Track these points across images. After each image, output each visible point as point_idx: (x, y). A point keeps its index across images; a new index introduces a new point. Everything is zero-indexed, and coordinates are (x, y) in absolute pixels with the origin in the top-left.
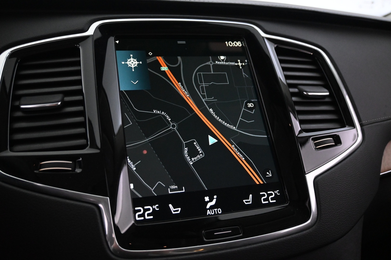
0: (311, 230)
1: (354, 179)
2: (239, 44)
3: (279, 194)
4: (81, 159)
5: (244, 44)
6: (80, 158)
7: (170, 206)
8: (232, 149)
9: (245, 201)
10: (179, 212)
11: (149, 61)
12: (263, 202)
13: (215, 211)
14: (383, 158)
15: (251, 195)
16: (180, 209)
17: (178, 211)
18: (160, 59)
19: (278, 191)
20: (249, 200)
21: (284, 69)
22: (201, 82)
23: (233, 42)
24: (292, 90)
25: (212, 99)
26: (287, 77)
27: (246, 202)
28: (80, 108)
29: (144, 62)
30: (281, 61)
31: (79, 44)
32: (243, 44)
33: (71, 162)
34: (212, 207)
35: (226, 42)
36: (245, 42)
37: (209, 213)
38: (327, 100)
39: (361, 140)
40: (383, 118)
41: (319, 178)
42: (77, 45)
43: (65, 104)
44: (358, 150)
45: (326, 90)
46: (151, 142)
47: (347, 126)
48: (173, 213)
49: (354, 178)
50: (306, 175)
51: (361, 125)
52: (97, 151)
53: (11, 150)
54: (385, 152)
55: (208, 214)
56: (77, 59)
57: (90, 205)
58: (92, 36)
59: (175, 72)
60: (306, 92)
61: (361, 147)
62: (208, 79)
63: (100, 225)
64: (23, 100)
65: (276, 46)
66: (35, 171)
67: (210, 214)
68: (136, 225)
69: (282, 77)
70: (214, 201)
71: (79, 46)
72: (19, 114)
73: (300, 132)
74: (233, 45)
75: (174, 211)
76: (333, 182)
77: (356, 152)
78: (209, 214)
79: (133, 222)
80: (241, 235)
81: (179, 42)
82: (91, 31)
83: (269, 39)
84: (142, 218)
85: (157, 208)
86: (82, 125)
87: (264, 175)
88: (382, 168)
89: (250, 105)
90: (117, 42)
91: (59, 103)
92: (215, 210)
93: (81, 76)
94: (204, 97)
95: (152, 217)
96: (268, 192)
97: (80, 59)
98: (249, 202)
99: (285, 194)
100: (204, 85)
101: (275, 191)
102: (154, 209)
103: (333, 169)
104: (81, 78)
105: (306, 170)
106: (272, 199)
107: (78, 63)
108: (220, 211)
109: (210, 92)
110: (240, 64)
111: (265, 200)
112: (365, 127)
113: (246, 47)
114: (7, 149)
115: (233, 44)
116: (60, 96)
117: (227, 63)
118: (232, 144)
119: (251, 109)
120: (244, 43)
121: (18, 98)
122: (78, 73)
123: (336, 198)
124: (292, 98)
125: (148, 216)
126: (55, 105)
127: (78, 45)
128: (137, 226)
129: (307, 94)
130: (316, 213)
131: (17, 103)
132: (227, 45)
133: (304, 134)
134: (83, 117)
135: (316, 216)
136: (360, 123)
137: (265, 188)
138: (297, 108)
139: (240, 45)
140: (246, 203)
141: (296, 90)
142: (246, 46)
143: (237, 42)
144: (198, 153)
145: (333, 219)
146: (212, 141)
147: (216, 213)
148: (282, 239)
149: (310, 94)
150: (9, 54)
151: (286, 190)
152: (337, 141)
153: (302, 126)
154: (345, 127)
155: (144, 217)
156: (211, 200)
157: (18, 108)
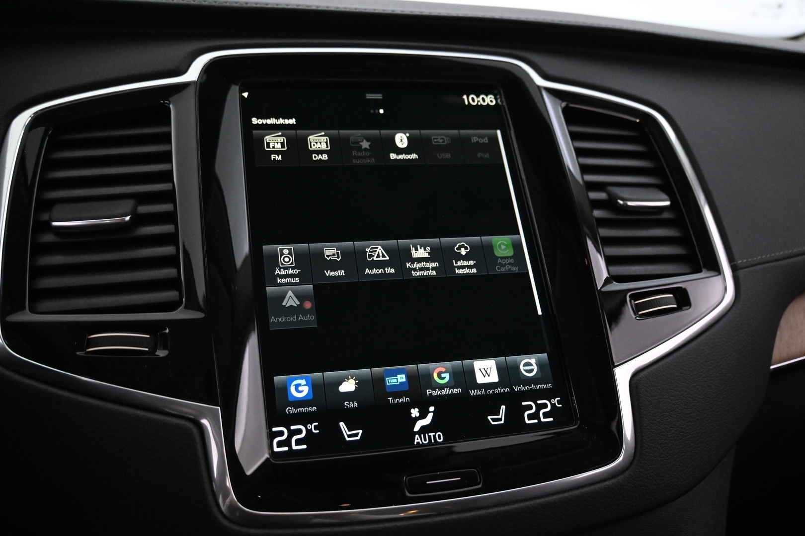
0: (620, 478)
1: (713, 377)
2: (489, 100)
3: (561, 406)
4: (167, 331)
5: (501, 101)
6: (166, 329)
7: (342, 424)
9: (491, 419)
10: (358, 438)
12: (527, 422)
13: (430, 437)
14: (778, 334)
15: (503, 407)
16: (360, 432)
17: (356, 435)
19: (557, 400)
20: (500, 417)
21: (580, 152)
23: (478, 96)
24: (593, 195)
26: (584, 169)
27: (494, 420)
28: (168, 228)
30: (574, 136)
31: (170, 99)
32: (499, 101)
33: (148, 336)
34: (424, 430)
35: (465, 97)
36: (503, 96)
37: (419, 440)
38: (666, 215)
39: (732, 298)
40: (782, 253)
41: (642, 374)
42: (164, 102)
43: (139, 220)
44: (724, 319)
45: (665, 196)
47: (704, 270)
48: (348, 439)
49: (713, 375)
50: (614, 369)
51: (734, 269)
52: (199, 315)
53: (33, 311)
54: (783, 322)
55: (415, 443)
56: (164, 129)
57: (182, 422)
58: (194, 83)
60: (622, 199)
61: (730, 313)
63: (202, 461)
64: (58, 209)
65: (564, 104)
66: (78, 353)
67: (421, 443)
68: (273, 462)
69: (574, 168)
70: (430, 416)
71: (169, 104)
72: (49, 238)
73: (607, 281)
74: (478, 101)
75: (349, 436)
76: (670, 385)
77: (720, 324)
78: (418, 443)
79: (267, 456)
80: (480, 486)
81: (369, 96)
82: (193, 74)
83: (550, 91)
84: (286, 449)
85: (315, 430)
86: (171, 261)
88: (776, 354)
90: (246, 95)
91: (128, 218)
92: (430, 434)
93: (171, 165)
95: (304, 447)
96: (539, 402)
97: (169, 130)
98: (500, 420)
99: (573, 405)
101: (552, 400)
102: (309, 432)
103: (671, 358)
104: (171, 168)
105: (614, 359)
106: (546, 415)
107: (167, 138)
108: (439, 437)
111: (530, 417)
112: (741, 273)
113: (504, 106)
114: (25, 308)
115: (479, 99)
116: (129, 204)
120: (501, 98)
121: (47, 205)
122: (166, 157)
123: (674, 416)
124: (592, 212)
125: (296, 445)
126: (119, 221)
127: (166, 102)
128: (275, 463)
129: (625, 205)
130: (633, 445)
132: (467, 103)
133: (615, 286)
134: (175, 246)
135: (633, 451)
136: (732, 264)
138: (604, 232)
139: (491, 101)
140: (493, 423)
141: (602, 196)
142: (505, 104)
143: (487, 96)
145: (667, 458)
147: (433, 441)
148: (561, 496)
149: (630, 203)
150: (30, 118)
151: (574, 398)
152: (683, 299)
153: (611, 268)
154: (699, 271)
155: (290, 446)
156: (423, 416)
157: (46, 227)
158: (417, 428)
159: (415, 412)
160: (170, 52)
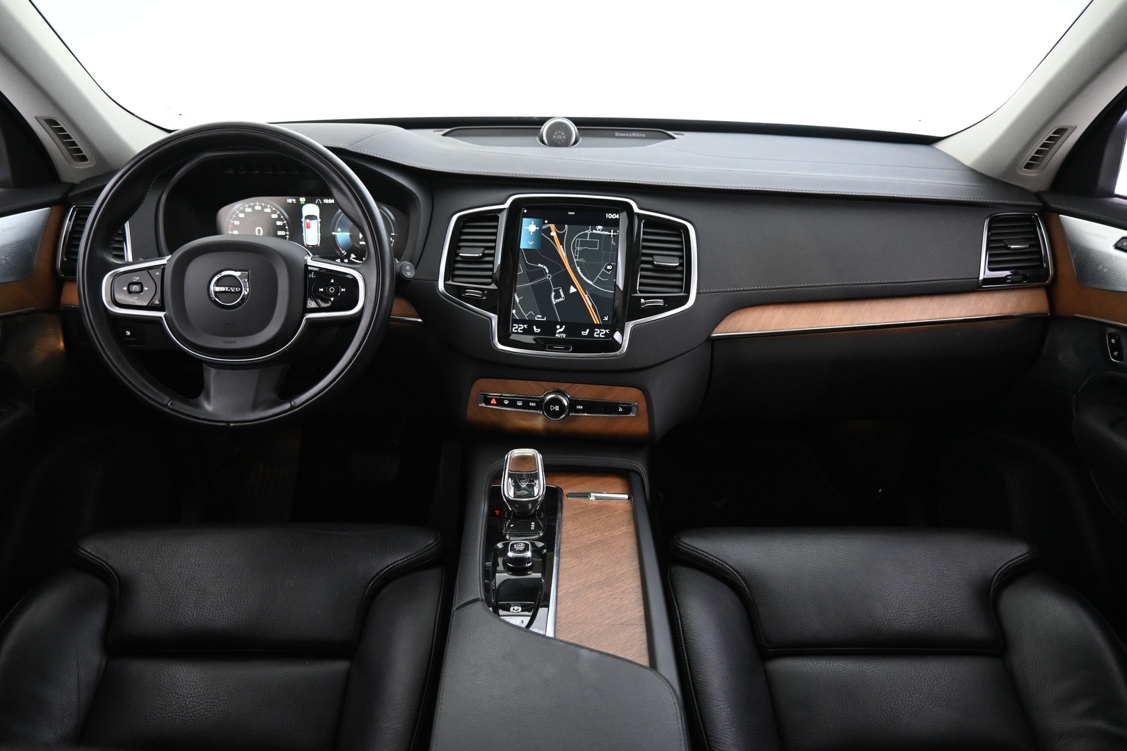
0: (616, 356)
3: (609, 332)
6: (486, 291)
7: (535, 327)
8: (586, 298)
11: (544, 227)
13: (561, 335)
15: (588, 330)
16: (540, 330)
17: (538, 331)
18: (552, 226)
20: (586, 332)
22: (577, 246)
24: (643, 258)
25: (582, 260)
26: (643, 247)
27: (584, 333)
28: (492, 259)
29: (541, 227)
31: (499, 213)
32: (620, 217)
33: (482, 293)
34: (560, 333)
35: (609, 215)
38: (674, 269)
39: (691, 304)
41: (643, 324)
42: (496, 215)
43: (485, 255)
45: (677, 261)
46: (532, 286)
50: (626, 323)
51: (698, 294)
52: (497, 288)
53: (452, 281)
55: (556, 336)
56: (496, 224)
57: (486, 318)
58: (507, 208)
59: (561, 237)
62: (583, 244)
64: (462, 249)
66: (462, 295)
67: (558, 336)
70: (563, 329)
72: (458, 258)
74: (613, 217)
75: (536, 331)
80: (570, 351)
81: (570, 213)
82: (507, 205)
84: (516, 331)
87: (602, 318)
88: (717, 331)
89: (609, 267)
90: (525, 211)
91: (481, 255)
93: (497, 237)
94: (576, 258)
96: (601, 330)
97: (498, 225)
100: (579, 248)
101: (606, 330)
102: (524, 327)
107: (497, 227)
108: (564, 335)
109: (582, 254)
110: (612, 234)
111: (597, 334)
114: (450, 280)
116: (482, 250)
117: (602, 233)
118: (586, 294)
119: (609, 270)
121: (460, 247)
122: (496, 234)
124: (640, 265)
125: (520, 330)
126: (479, 255)
129: (658, 264)
131: (458, 251)
132: (608, 217)
133: (639, 294)
134: (493, 265)
135: (626, 350)
136: (698, 291)
137: (599, 327)
139: (617, 217)
141: (650, 259)
143: (615, 214)
144: (560, 297)
146: (572, 290)
150: (457, 218)
152: (667, 302)
153: (640, 288)
154: (681, 292)
156: (560, 328)
157: (458, 255)
158: (558, 332)
159: (558, 327)
160: (503, 194)
